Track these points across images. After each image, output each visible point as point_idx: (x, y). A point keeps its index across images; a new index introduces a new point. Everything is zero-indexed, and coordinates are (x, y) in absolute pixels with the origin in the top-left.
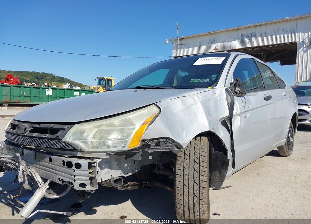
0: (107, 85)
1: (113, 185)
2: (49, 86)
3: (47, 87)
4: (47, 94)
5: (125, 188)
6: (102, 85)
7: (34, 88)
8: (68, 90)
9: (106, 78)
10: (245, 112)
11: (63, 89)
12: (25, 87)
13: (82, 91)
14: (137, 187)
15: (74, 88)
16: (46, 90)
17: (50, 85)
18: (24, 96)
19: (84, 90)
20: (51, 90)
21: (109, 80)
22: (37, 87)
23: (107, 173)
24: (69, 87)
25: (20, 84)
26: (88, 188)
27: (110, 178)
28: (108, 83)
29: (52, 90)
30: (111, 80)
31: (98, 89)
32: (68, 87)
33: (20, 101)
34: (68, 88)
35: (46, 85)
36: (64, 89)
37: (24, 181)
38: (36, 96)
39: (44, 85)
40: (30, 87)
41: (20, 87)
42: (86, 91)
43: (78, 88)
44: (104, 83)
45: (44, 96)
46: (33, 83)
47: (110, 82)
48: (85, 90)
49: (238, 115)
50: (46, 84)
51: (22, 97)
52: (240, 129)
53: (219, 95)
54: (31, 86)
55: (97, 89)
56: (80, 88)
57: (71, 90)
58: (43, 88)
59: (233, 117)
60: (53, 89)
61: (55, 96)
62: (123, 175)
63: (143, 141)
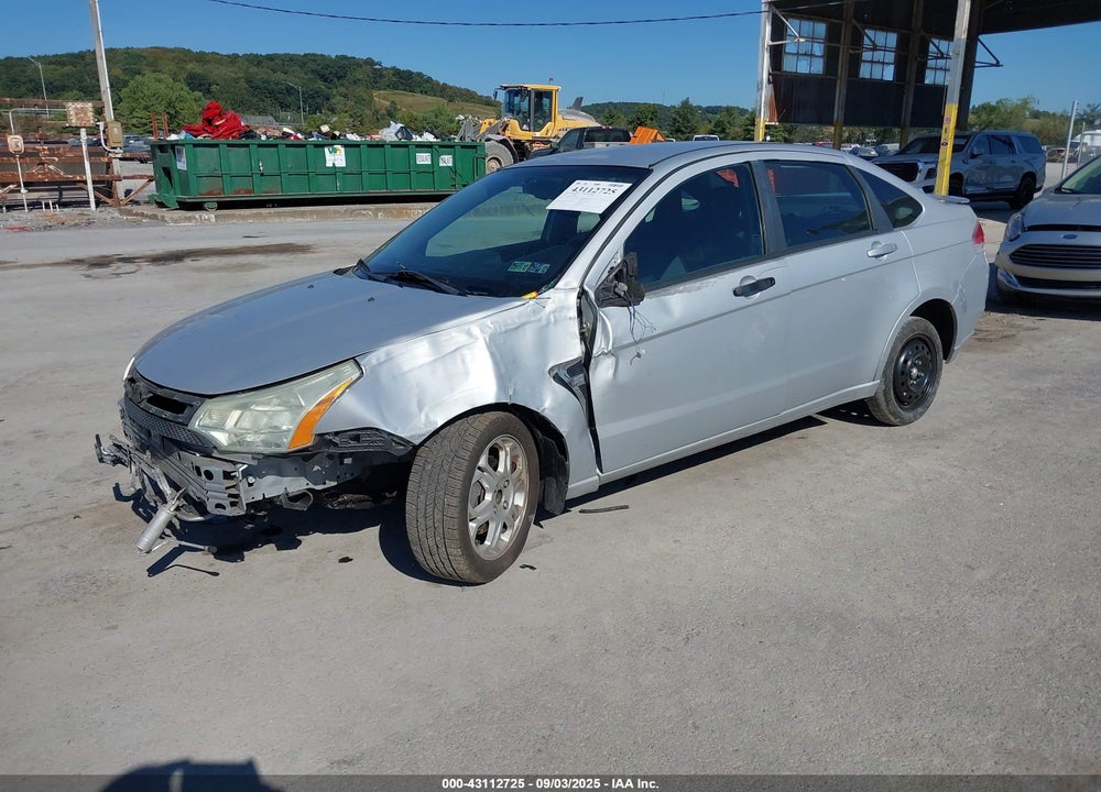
0: (536, 112)
1: (286, 505)
2: (334, 137)
3: (330, 141)
4: (329, 164)
5: (342, 507)
6: (519, 112)
7: (288, 146)
8: (394, 146)
9: (530, 86)
10: (636, 343)
11: (380, 145)
12: (260, 146)
13: (441, 146)
14: (368, 505)
15: (417, 139)
16: (326, 149)
17: (337, 133)
18: (262, 175)
19: (446, 143)
20: (341, 150)
21: (540, 95)
22: (296, 142)
23: (273, 484)
24: (399, 135)
25: (247, 137)
26: (230, 512)
27: (281, 492)
28: (539, 106)
29: (343, 150)
30: (548, 94)
31: (504, 130)
32: (396, 135)
33: (250, 192)
34: (396, 139)
35: (326, 134)
36: (382, 146)
37: (145, 488)
38: (297, 171)
39: (320, 132)
40: (276, 146)
41: (247, 146)
42: (453, 147)
43: (429, 137)
44: (525, 105)
45: (320, 171)
46: (285, 129)
47: (546, 101)
48: (449, 144)
49: (606, 354)
50: (325, 129)
51: (257, 178)
52: (615, 385)
53: (554, 312)
54: (278, 142)
55: (500, 131)
56: (436, 137)
57: (406, 146)
58: (316, 146)
59: (593, 361)
60: (348, 146)
61: (356, 170)
62: (311, 486)
63: (321, 435)
